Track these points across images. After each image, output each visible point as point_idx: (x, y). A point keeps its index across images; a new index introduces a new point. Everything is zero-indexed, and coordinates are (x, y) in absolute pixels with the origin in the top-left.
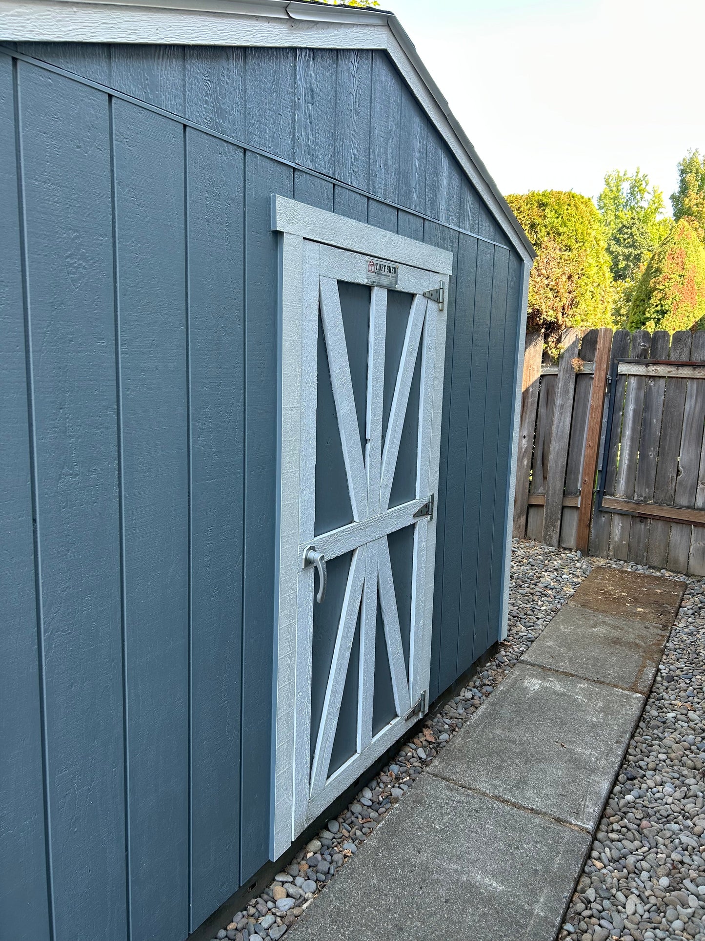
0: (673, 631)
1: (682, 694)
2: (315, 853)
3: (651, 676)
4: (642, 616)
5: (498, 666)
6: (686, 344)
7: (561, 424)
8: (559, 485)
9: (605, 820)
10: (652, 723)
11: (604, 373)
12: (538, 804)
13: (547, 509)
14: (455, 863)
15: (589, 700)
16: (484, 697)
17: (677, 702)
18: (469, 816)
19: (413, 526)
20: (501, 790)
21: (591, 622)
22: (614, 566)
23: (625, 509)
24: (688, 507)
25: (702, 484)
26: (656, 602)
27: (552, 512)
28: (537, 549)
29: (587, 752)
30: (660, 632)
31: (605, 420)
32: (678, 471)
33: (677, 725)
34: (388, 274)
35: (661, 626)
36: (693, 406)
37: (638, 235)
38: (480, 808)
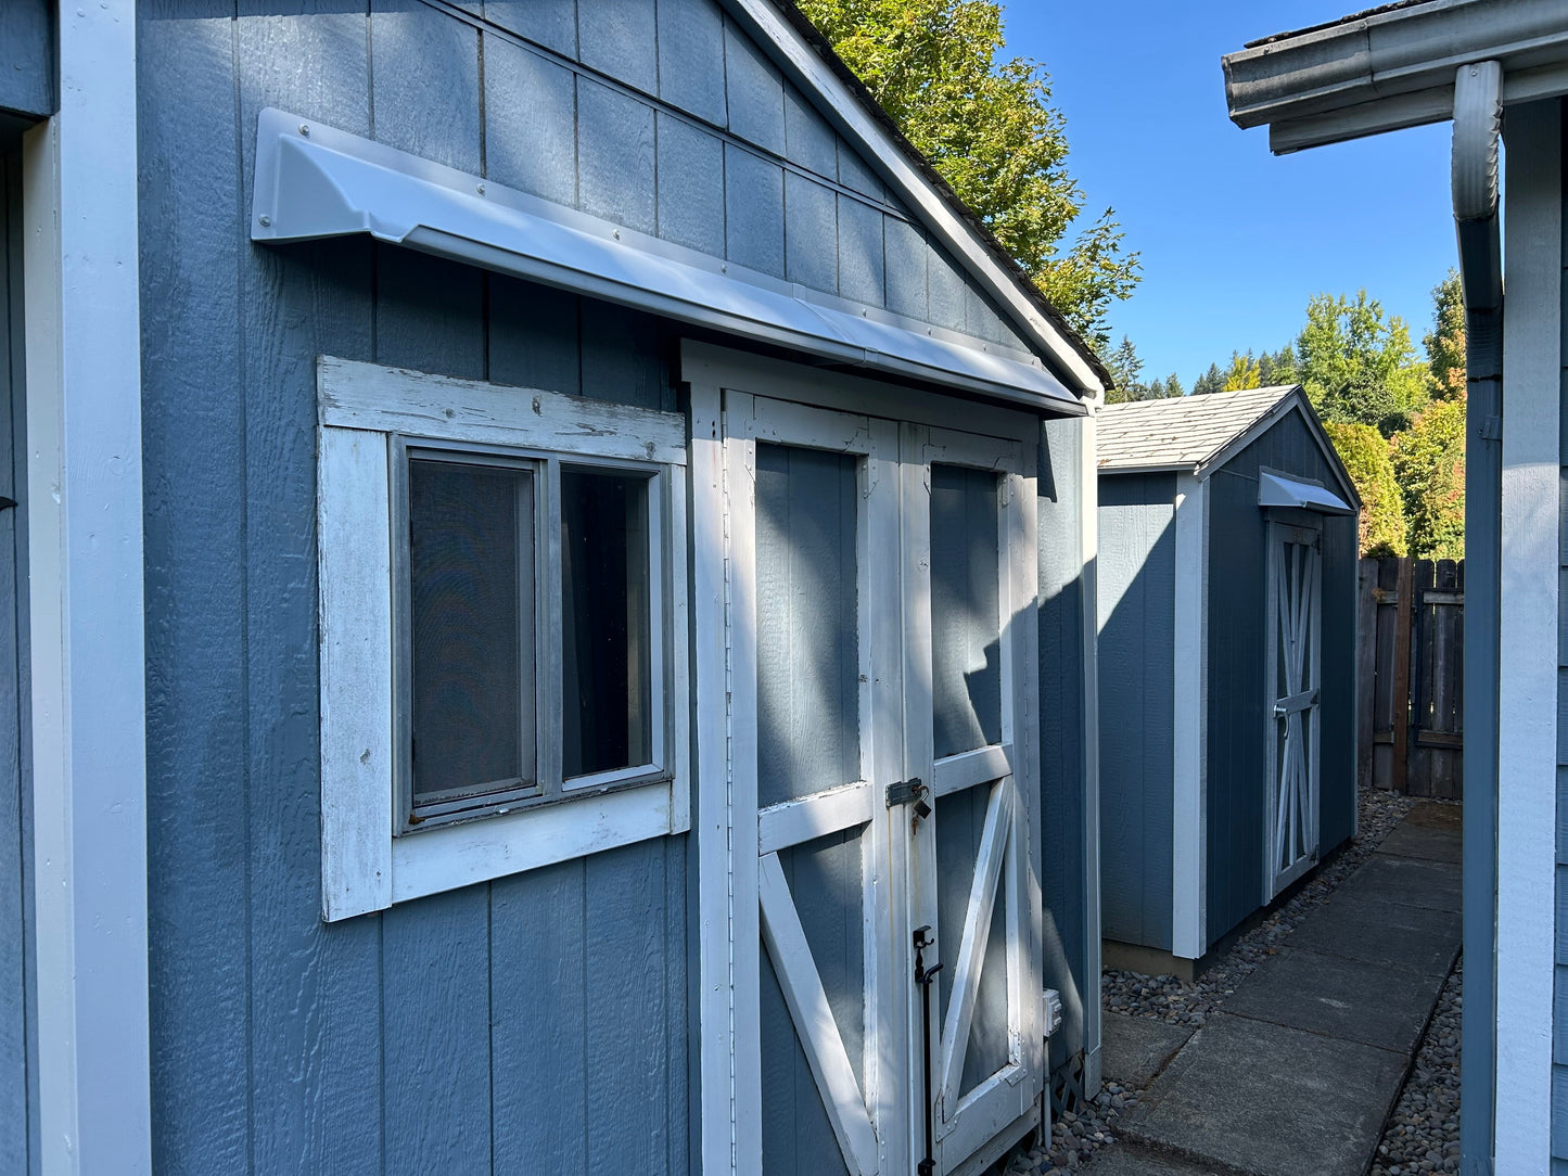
8: (1368, 720)
11: (1409, 603)
22: (1439, 802)
23: (1445, 742)
27: (1362, 750)
34: (1300, 535)
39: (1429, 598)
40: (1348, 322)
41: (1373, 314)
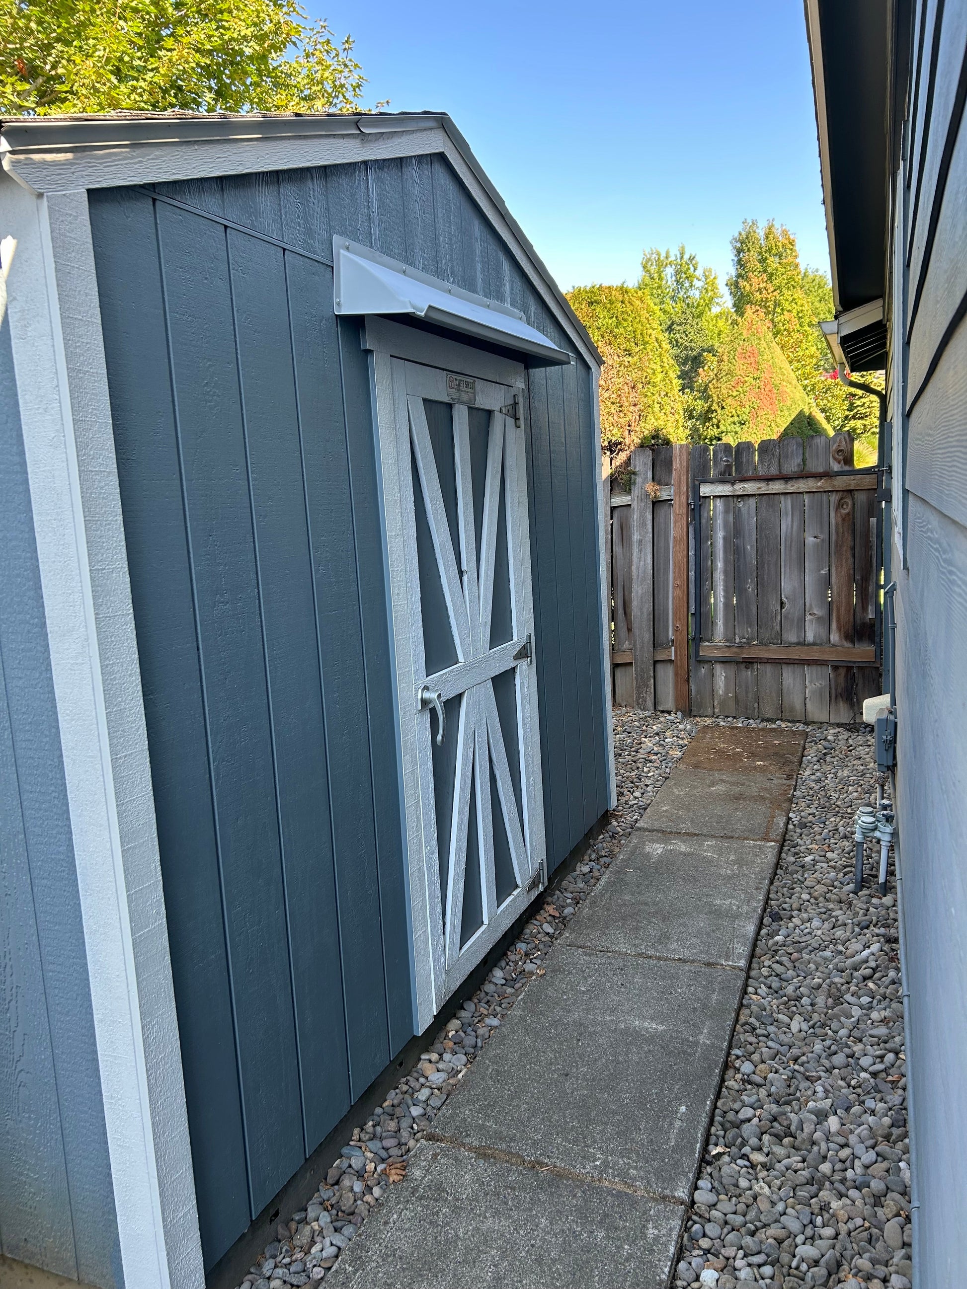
0: (799, 780)
1: (817, 837)
2: (457, 1032)
3: (782, 824)
4: (762, 769)
5: (613, 837)
6: (773, 455)
7: (642, 563)
8: (647, 636)
9: (755, 960)
10: (790, 869)
11: (685, 498)
12: (685, 954)
13: (636, 667)
14: (610, 1015)
15: (720, 855)
16: (604, 869)
17: (814, 846)
18: (614, 974)
19: (513, 670)
20: (643, 947)
21: (708, 782)
22: (722, 723)
23: (727, 655)
24: (798, 644)
25: (810, 614)
26: (776, 754)
27: (642, 669)
28: (632, 716)
29: (728, 902)
30: (785, 782)
31: (692, 553)
32: (782, 603)
33: (816, 867)
34: (467, 390)
35: (785, 776)
36: (790, 523)
37: (692, 334)
38: (625, 966)
39: (706, 490)
40: (673, 272)
41: (691, 266)
